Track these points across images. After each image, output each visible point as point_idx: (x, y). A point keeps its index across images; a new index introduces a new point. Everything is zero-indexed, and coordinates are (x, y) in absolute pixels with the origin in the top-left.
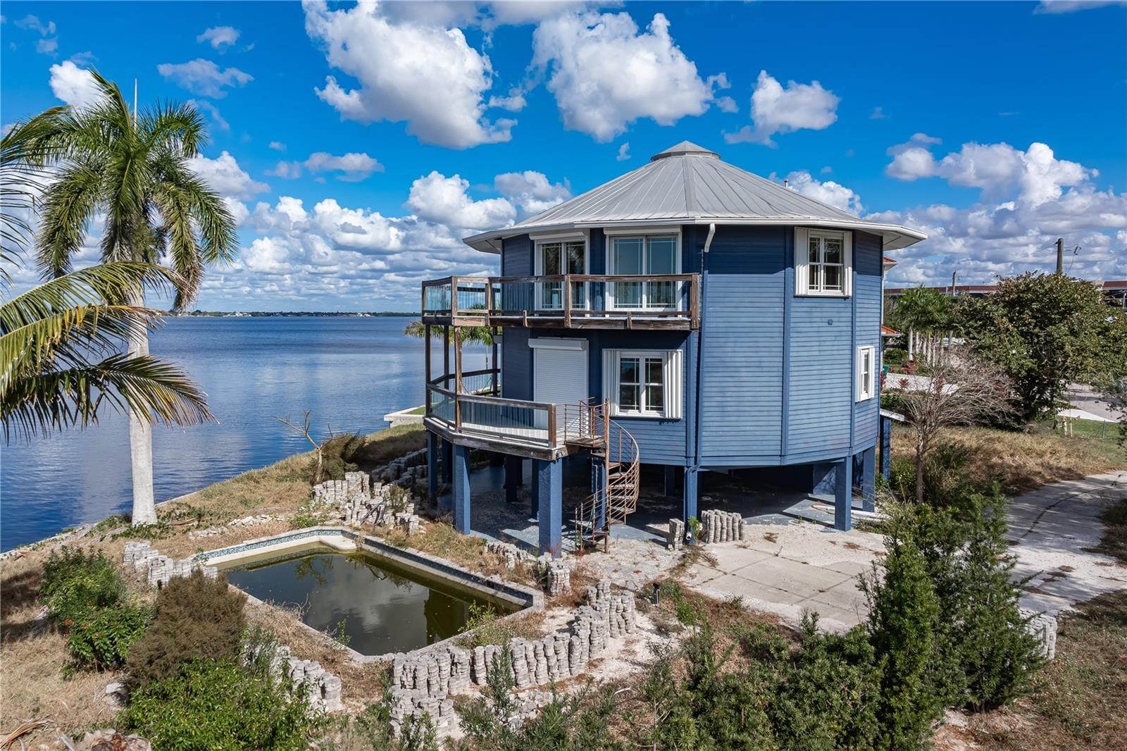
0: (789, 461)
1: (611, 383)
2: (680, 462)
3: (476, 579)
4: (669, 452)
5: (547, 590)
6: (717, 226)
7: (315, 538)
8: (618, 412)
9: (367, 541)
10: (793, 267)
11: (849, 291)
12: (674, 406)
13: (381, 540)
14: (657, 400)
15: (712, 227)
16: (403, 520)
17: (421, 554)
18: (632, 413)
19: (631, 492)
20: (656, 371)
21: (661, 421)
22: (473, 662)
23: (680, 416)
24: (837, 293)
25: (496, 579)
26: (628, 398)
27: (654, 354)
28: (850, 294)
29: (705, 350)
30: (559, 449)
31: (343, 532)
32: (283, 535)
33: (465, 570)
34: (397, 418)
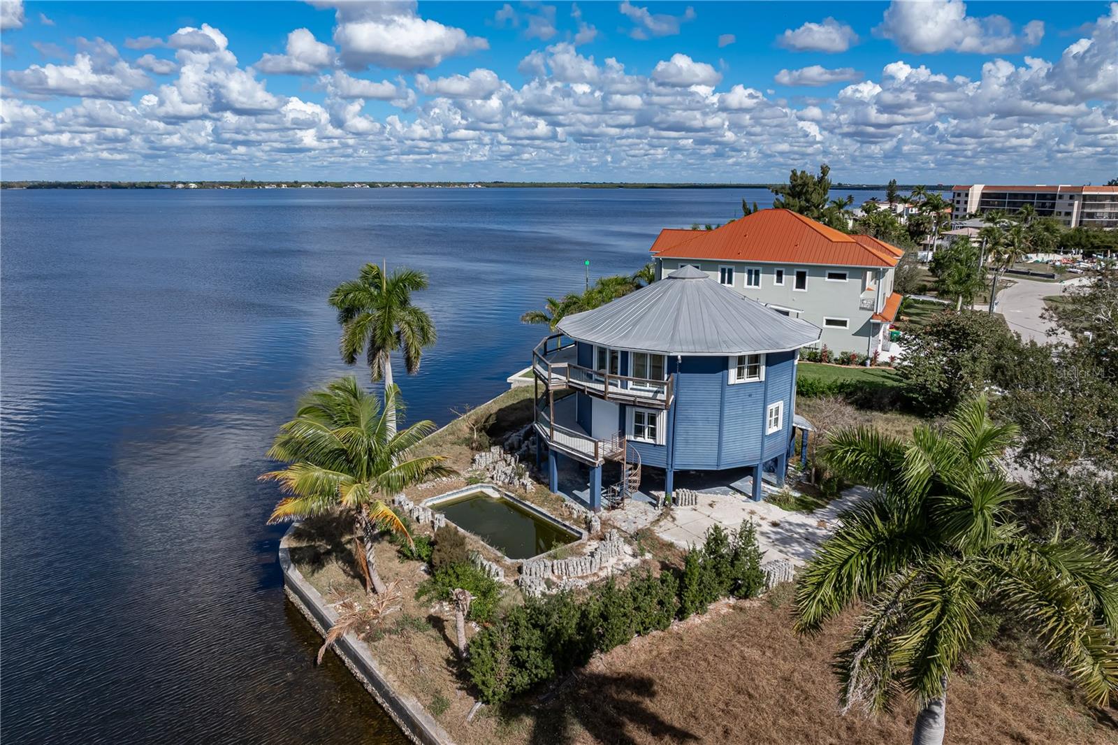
0: (722, 468)
1: (631, 423)
2: (663, 466)
3: (558, 522)
4: (658, 461)
5: (589, 531)
6: (682, 357)
7: (479, 490)
8: (633, 439)
9: (506, 495)
10: (727, 369)
11: (763, 378)
12: (662, 439)
13: (513, 495)
14: (653, 434)
15: (679, 357)
16: (523, 484)
17: (533, 505)
18: (639, 439)
19: (635, 481)
20: (653, 420)
21: (655, 445)
22: (552, 566)
23: (664, 444)
24: (756, 379)
25: (567, 523)
26: (639, 431)
27: (653, 412)
28: (763, 380)
29: (678, 411)
30: (600, 461)
31: (493, 488)
32: (464, 489)
33: (553, 517)
34: (515, 380)
